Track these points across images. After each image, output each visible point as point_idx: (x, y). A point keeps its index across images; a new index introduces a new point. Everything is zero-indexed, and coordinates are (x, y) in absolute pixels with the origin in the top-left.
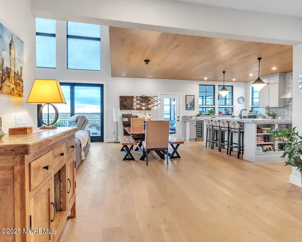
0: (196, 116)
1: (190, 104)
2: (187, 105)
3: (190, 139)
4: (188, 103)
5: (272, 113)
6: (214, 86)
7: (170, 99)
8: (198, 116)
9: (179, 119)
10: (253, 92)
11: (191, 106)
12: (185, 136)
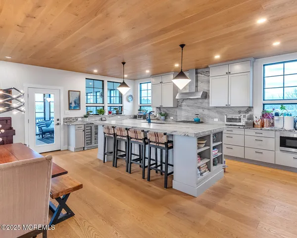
0: (82, 118)
1: (75, 103)
2: (70, 104)
3: (77, 150)
4: (72, 100)
5: (163, 113)
6: (103, 81)
7: (44, 95)
8: (85, 117)
9: (59, 122)
10: (141, 91)
11: (75, 104)
12: (69, 144)
